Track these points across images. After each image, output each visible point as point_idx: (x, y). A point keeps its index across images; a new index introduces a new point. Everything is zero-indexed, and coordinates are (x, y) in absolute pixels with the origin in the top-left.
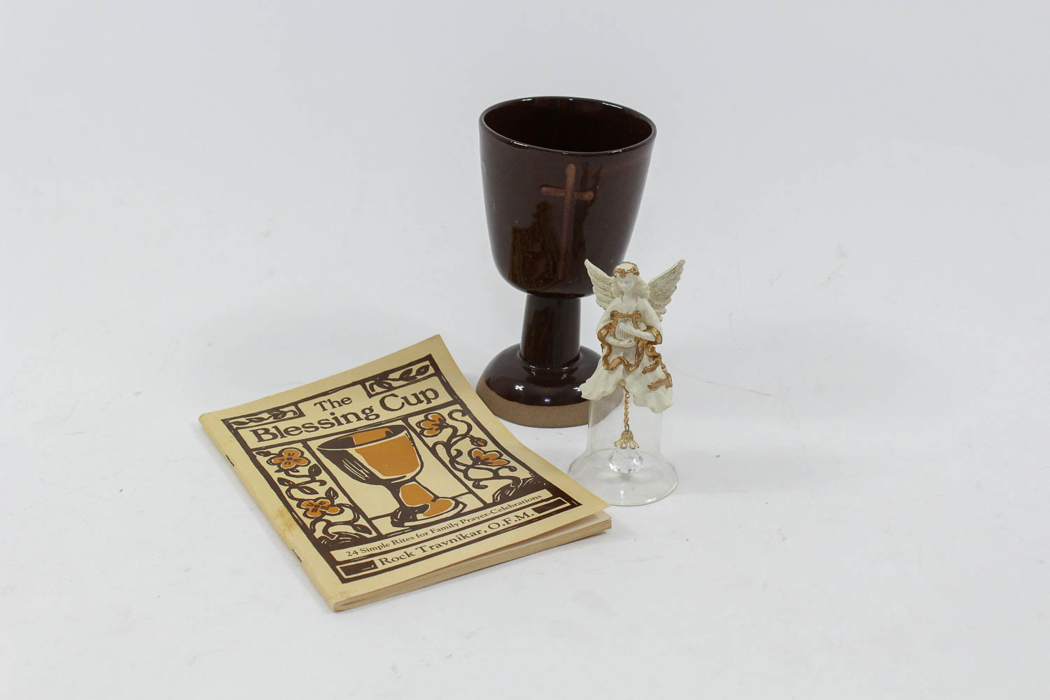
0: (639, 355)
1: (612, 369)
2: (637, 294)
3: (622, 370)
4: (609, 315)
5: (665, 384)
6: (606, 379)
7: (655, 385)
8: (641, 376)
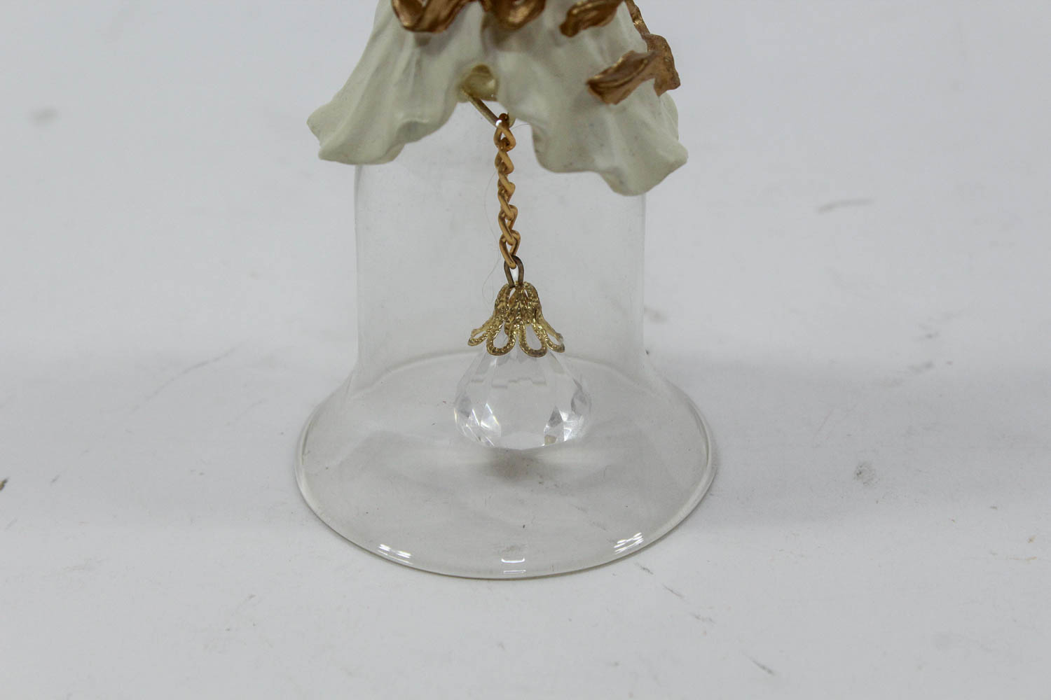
5: (651, 75)
6: (413, 70)
7: (616, 80)
8: (558, 44)
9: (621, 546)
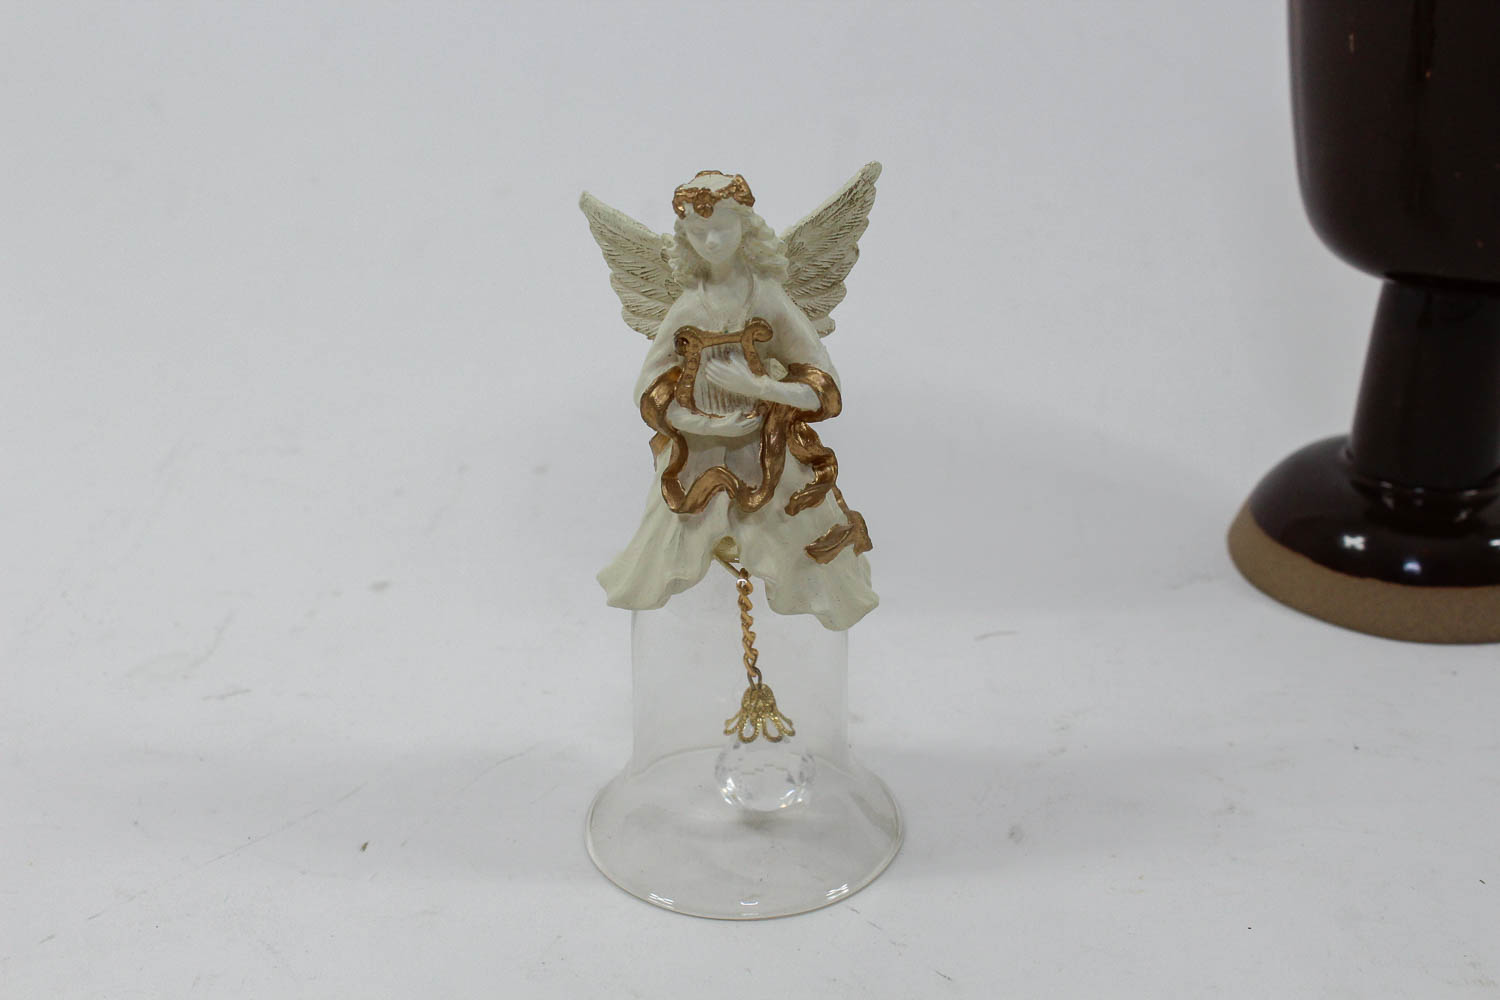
0: (772, 454)
1: (692, 510)
2: (748, 262)
3: (726, 508)
4: (670, 345)
5: (851, 541)
6: (677, 540)
7: (826, 547)
8: (783, 521)
9: (832, 895)
